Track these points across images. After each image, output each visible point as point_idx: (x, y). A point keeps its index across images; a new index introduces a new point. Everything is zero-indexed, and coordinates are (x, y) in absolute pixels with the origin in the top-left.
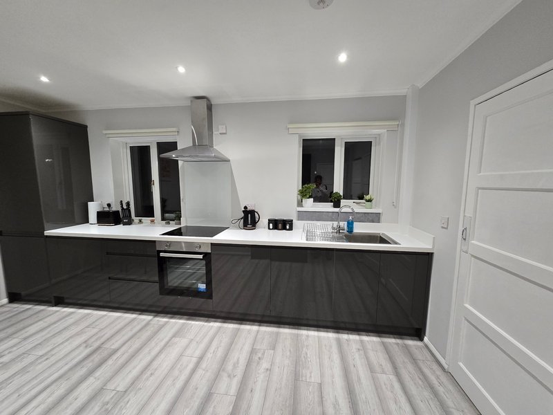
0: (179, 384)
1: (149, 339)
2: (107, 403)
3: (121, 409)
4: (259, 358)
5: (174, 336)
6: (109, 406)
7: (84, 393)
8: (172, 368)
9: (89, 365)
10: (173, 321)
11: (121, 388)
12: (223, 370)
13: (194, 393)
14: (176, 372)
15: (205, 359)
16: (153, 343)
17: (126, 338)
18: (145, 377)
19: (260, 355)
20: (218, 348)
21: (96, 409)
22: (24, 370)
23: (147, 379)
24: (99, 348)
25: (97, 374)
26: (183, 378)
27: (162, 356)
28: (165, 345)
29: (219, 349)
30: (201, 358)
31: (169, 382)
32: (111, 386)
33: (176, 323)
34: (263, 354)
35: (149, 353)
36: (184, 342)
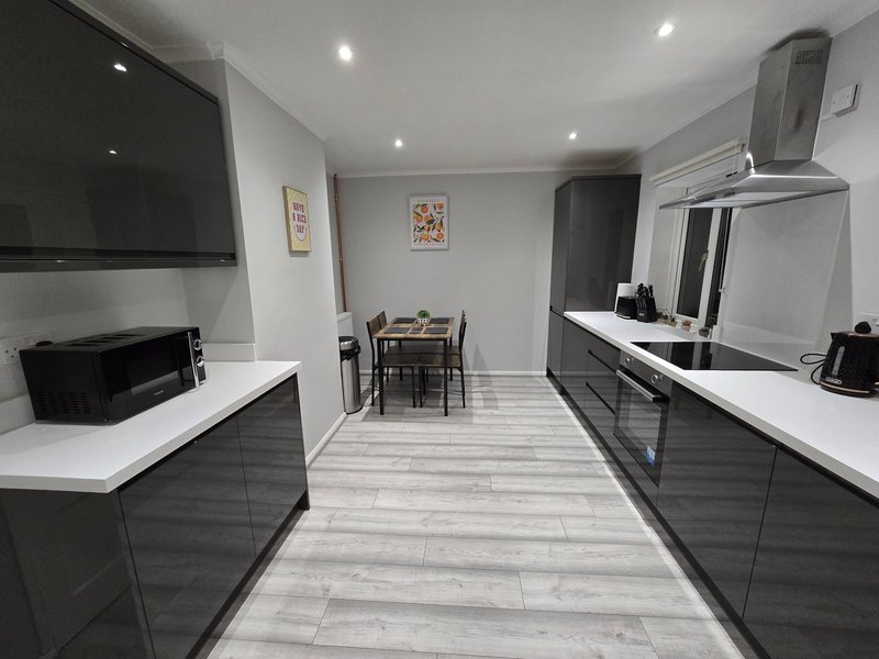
0: (518, 532)
1: (565, 476)
2: (477, 486)
3: (473, 498)
4: (619, 635)
5: (586, 495)
6: (475, 489)
7: (483, 466)
8: (537, 516)
9: (510, 453)
10: (615, 481)
11: (494, 487)
12: (562, 578)
13: (511, 553)
14: (531, 522)
15: (570, 546)
16: (561, 481)
17: (556, 457)
18: (514, 497)
19: (629, 634)
20: (602, 556)
21: (471, 483)
22: (489, 426)
23: (513, 501)
24: (531, 447)
25: (503, 463)
26: (528, 532)
27: (547, 499)
28: (566, 494)
29: (599, 558)
30: (568, 540)
31: (516, 521)
32: (494, 479)
33: (613, 486)
34: (635, 641)
35: (546, 486)
36: (586, 510)
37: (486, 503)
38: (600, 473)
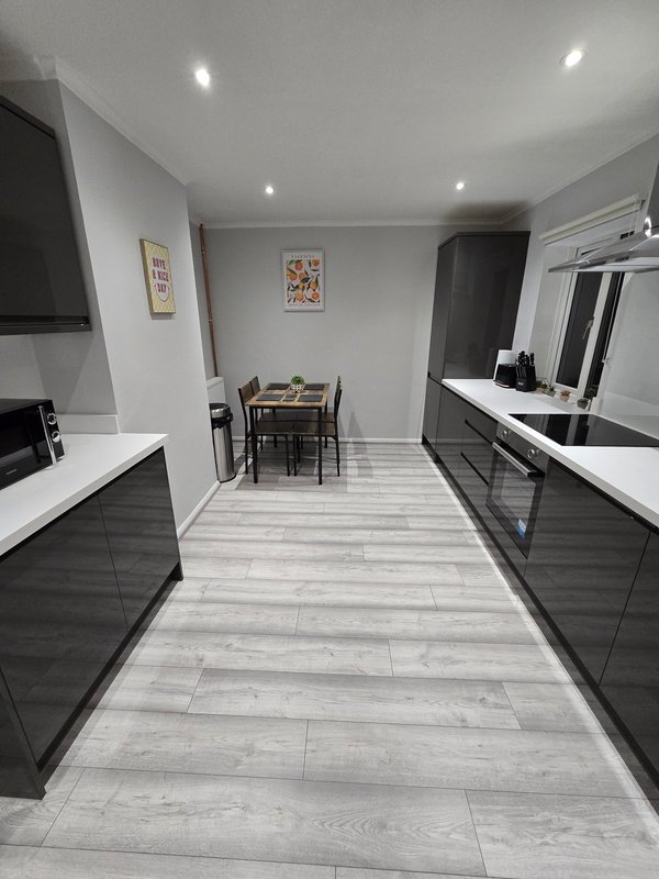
0: (389, 601)
1: (437, 545)
2: (349, 555)
3: (346, 568)
4: (482, 700)
5: (456, 564)
6: (348, 559)
7: (356, 536)
8: (407, 585)
9: (383, 522)
10: (485, 550)
11: (367, 556)
12: (430, 646)
13: (381, 622)
14: (402, 591)
15: (438, 615)
17: (428, 526)
18: (386, 567)
19: (491, 698)
20: (468, 624)
21: (344, 552)
23: (384, 570)
24: (404, 516)
25: (376, 533)
26: (398, 601)
27: (419, 568)
28: (436, 563)
29: (466, 626)
30: (436, 609)
31: (387, 590)
32: (366, 548)
33: (483, 555)
34: (496, 706)
35: (418, 555)
36: (456, 578)
37: (358, 573)
38: (470, 542)
